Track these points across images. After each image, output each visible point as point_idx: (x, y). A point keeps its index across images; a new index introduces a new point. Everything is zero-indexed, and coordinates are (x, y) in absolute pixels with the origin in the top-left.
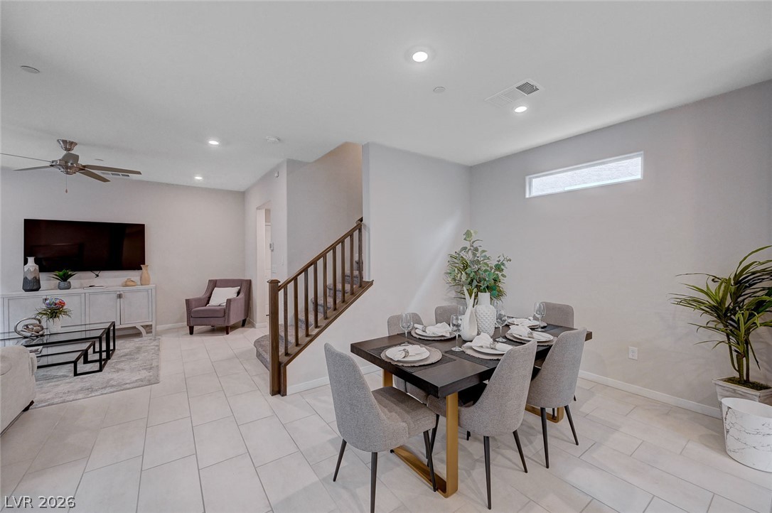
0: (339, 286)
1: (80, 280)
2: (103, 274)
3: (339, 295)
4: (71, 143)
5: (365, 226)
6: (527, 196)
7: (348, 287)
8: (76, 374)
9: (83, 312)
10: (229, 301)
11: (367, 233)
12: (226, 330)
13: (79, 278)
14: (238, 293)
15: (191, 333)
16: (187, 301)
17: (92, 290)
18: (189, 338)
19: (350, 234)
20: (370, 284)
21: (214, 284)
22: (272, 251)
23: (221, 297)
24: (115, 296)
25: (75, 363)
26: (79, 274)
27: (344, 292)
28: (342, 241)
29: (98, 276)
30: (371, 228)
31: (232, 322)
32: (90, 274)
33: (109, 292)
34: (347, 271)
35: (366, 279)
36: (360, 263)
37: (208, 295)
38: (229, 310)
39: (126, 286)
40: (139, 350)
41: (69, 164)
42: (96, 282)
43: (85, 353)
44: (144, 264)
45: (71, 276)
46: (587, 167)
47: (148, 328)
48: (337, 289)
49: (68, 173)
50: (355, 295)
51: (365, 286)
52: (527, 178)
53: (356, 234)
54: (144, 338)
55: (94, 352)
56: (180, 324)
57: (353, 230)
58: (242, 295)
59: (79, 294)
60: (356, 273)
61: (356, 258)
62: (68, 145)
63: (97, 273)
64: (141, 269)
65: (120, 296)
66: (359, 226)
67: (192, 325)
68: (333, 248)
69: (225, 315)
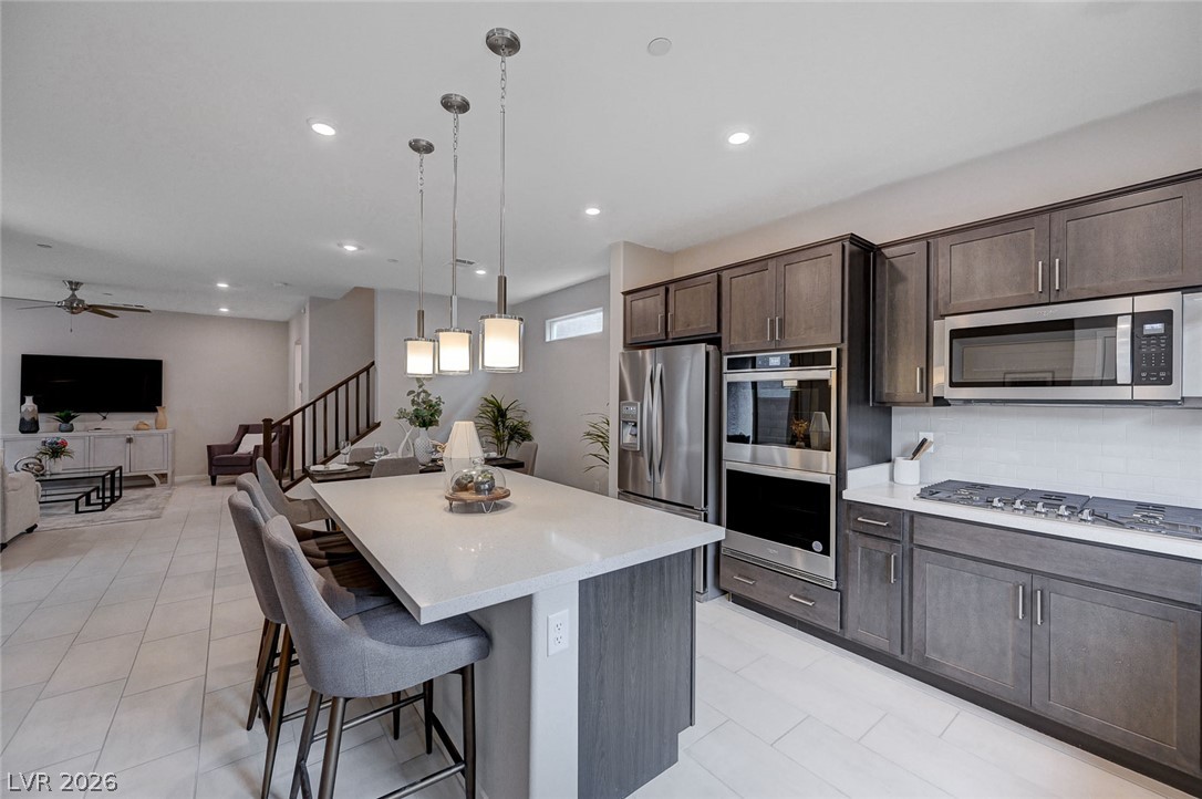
1: (85, 423)
2: (111, 416)
4: (77, 284)
5: (374, 367)
6: (548, 340)
8: (77, 512)
9: (87, 456)
10: (257, 448)
11: (375, 375)
13: (84, 421)
15: (214, 483)
16: (209, 447)
17: (97, 433)
18: (211, 488)
19: (356, 376)
20: (378, 425)
21: (245, 430)
23: (249, 444)
24: (124, 440)
25: (77, 500)
26: (83, 416)
28: (346, 383)
29: (105, 418)
30: (379, 371)
32: (97, 416)
33: (117, 436)
36: (369, 406)
37: (236, 441)
39: (138, 429)
40: (147, 497)
41: (74, 306)
42: (103, 424)
43: (88, 495)
44: (160, 405)
45: (74, 417)
46: (584, 315)
47: (163, 477)
49: (73, 313)
51: (372, 427)
52: (548, 322)
53: (363, 377)
54: (157, 488)
55: (98, 498)
56: (200, 476)
57: (361, 372)
59: (83, 437)
62: (74, 285)
63: (104, 414)
64: (156, 411)
65: (129, 440)
66: (368, 368)
67: (214, 474)
68: (335, 389)
69: (251, 464)
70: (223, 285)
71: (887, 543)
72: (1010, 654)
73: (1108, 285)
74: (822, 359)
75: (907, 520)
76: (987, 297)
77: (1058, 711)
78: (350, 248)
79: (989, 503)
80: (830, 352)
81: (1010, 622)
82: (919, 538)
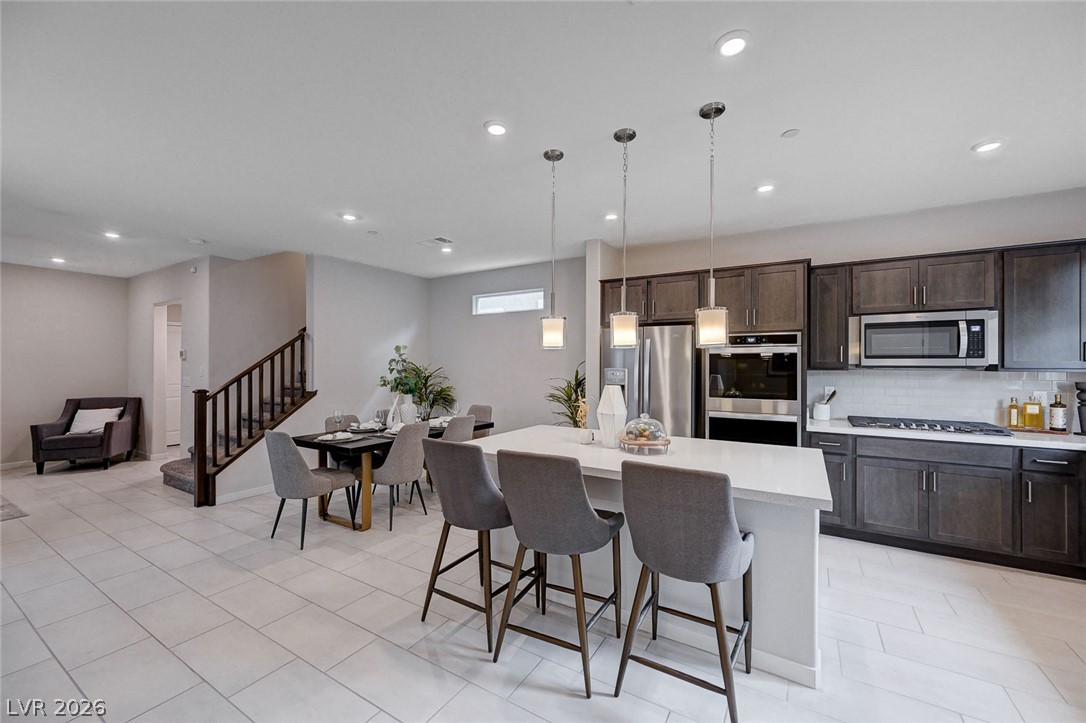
0: (278, 399)
3: (278, 409)
5: (308, 335)
6: (474, 313)
7: (288, 400)
10: (109, 426)
11: (310, 343)
12: (104, 464)
14: (121, 416)
15: (41, 471)
16: (33, 428)
18: (37, 478)
19: (291, 344)
20: (314, 394)
21: (75, 406)
22: (184, 360)
23: (90, 422)
27: (283, 404)
28: (281, 351)
30: (315, 339)
31: (114, 452)
34: (287, 383)
35: (309, 388)
36: (303, 375)
37: (65, 420)
38: (110, 437)
48: (275, 402)
50: (296, 406)
51: (308, 396)
52: (474, 297)
53: (298, 344)
57: (295, 340)
58: (127, 419)
60: (298, 385)
61: (298, 368)
66: (302, 336)
67: (40, 460)
68: (271, 358)
69: (101, 445)
70: (112, 236)
71: (838, 457)
72: (916, 511)
73: (949, 303)
74: (791, 340)
75: (850, 441)
76: (883, 305)
77: (943, 536)
78: (349, 218)
79: (897, 426)
80: (796, 335)
81: (916, 494)
82: (860, 452)
